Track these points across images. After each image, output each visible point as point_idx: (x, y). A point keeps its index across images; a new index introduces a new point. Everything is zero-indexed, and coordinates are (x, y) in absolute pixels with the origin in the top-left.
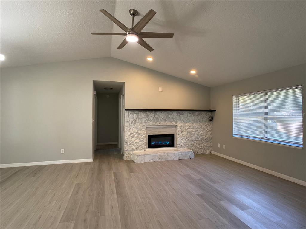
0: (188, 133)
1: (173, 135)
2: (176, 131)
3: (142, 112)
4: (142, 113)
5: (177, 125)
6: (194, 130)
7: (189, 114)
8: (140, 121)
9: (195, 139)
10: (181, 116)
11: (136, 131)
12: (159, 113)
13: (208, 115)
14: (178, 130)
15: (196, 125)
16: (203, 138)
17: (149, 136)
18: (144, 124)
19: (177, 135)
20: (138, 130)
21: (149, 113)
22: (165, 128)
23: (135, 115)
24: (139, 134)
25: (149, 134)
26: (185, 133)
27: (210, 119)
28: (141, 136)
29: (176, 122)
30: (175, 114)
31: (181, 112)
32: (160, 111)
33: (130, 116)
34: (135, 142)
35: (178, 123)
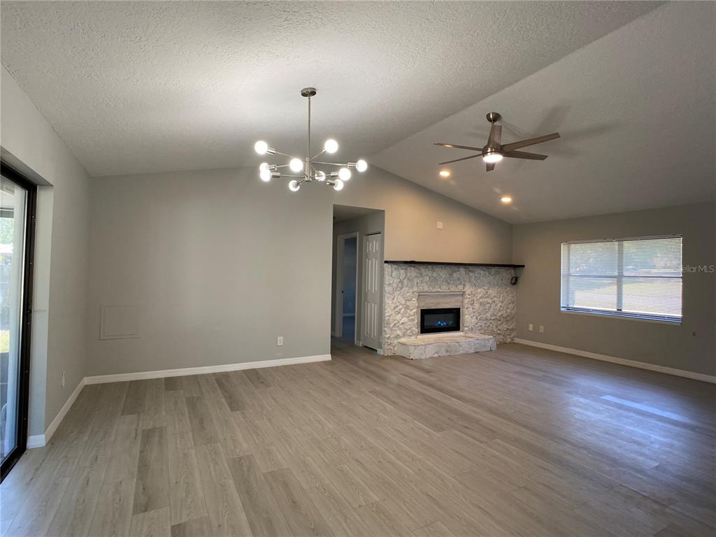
0: (480, 305)
1: (458, 310)
2: (462, 302)
3: (414, 267)
4: (413, 269)
5: (464, 292)
6: (490, 301)
7: (482, 272)
8: (409, 284)
9: (491, 316)
10: (471, 274)
11: (403, 302)
12: (438, 269)
13: (511, 273)
14: (466, 301)
15: (492, 292)
16: (502, 315)
17: (422, 310)
18: (415, 289)
19: (465, 310)
20: (406, 300)
21: (423, 269)
22: (445, 296)
23: (402, 271)
24: (407, 307)
25: (423, 307)
26: (477, 306)
27: (513, 281)
28: (411, 310)
29: (464, 286)
30: (462, 270)
31: (471, 268)
32: (440, 266)
33: (394, 274)
34: (401, 322)
35: (466, 288)
